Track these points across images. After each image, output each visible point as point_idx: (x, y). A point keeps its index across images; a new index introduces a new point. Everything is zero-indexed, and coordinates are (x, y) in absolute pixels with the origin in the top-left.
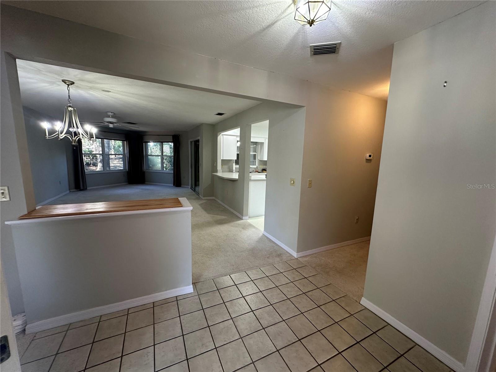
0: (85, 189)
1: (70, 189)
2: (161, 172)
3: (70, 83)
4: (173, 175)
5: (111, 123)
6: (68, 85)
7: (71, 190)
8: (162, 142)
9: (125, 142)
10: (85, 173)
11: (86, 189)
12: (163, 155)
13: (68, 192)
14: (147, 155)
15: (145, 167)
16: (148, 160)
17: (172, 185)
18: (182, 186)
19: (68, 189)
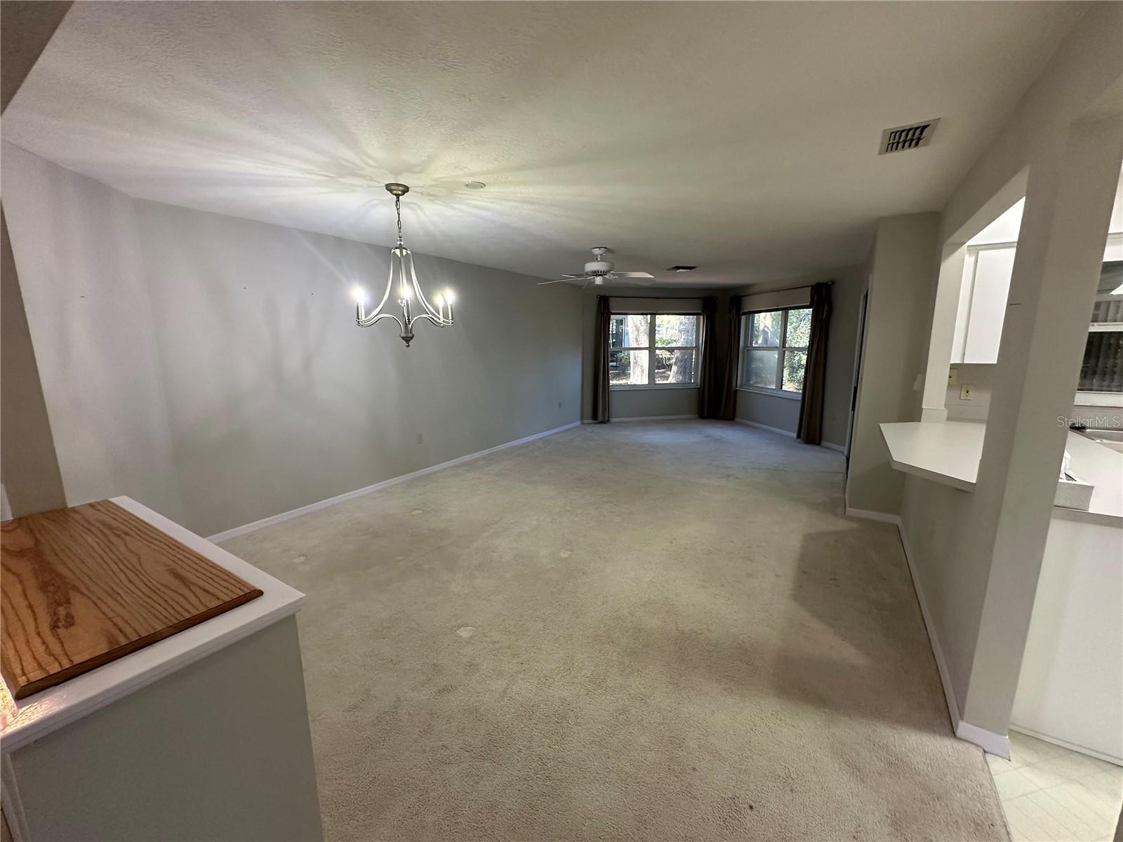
0: (605, 421)
1: (582, 418)
2: (774, 394)
3: (401, 191)
4: (799, 405)
5: (596, 274)
6: (398, 196)
7: (585, 421)
8: (786, 310)
9: (702, 317)
10: (608, 388)
11: (608, 421)
12: (784, 346)
13: (578, 423)
14: (749, 348)
15: (739, 380)
16: (749, 360)
17: (795, 435)
18: (824, 443)
19: (578, 416)
